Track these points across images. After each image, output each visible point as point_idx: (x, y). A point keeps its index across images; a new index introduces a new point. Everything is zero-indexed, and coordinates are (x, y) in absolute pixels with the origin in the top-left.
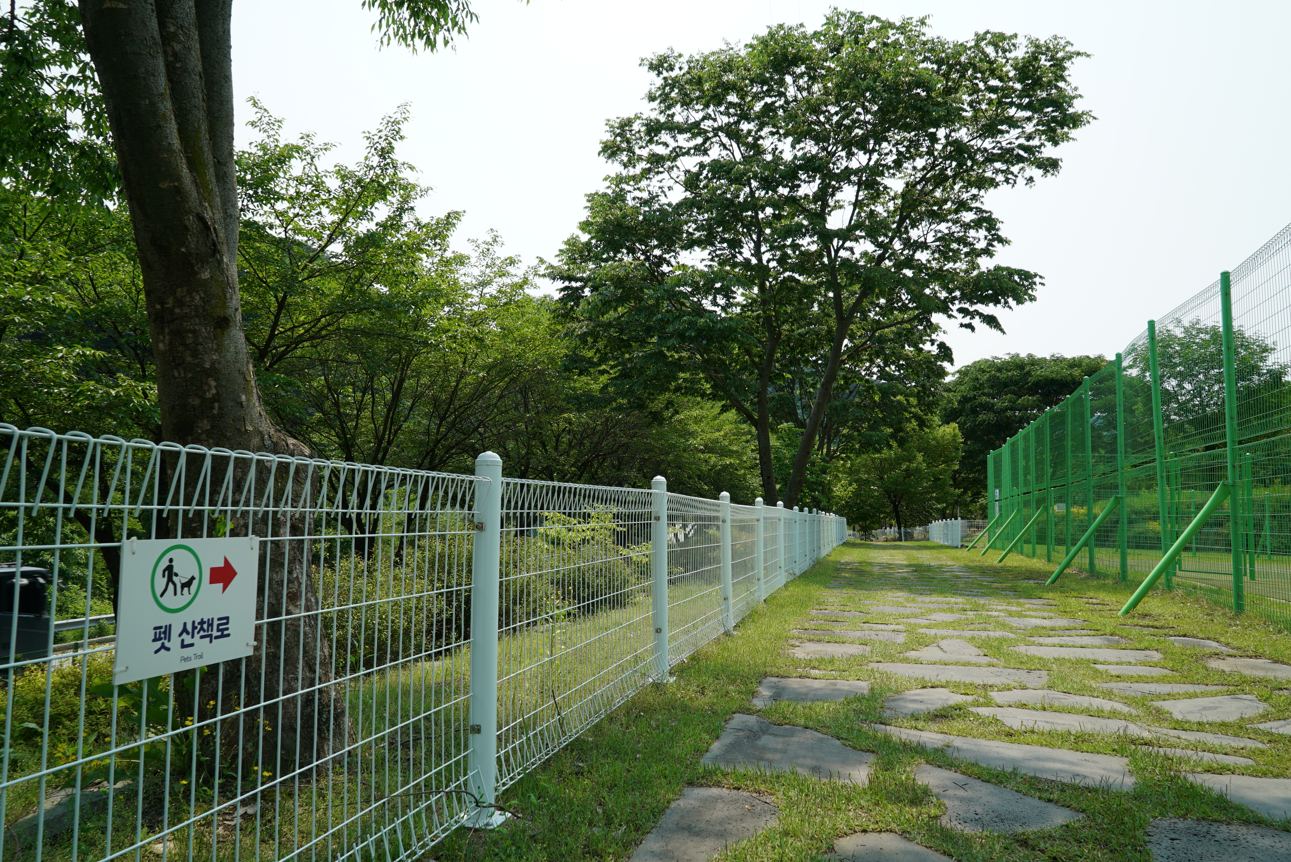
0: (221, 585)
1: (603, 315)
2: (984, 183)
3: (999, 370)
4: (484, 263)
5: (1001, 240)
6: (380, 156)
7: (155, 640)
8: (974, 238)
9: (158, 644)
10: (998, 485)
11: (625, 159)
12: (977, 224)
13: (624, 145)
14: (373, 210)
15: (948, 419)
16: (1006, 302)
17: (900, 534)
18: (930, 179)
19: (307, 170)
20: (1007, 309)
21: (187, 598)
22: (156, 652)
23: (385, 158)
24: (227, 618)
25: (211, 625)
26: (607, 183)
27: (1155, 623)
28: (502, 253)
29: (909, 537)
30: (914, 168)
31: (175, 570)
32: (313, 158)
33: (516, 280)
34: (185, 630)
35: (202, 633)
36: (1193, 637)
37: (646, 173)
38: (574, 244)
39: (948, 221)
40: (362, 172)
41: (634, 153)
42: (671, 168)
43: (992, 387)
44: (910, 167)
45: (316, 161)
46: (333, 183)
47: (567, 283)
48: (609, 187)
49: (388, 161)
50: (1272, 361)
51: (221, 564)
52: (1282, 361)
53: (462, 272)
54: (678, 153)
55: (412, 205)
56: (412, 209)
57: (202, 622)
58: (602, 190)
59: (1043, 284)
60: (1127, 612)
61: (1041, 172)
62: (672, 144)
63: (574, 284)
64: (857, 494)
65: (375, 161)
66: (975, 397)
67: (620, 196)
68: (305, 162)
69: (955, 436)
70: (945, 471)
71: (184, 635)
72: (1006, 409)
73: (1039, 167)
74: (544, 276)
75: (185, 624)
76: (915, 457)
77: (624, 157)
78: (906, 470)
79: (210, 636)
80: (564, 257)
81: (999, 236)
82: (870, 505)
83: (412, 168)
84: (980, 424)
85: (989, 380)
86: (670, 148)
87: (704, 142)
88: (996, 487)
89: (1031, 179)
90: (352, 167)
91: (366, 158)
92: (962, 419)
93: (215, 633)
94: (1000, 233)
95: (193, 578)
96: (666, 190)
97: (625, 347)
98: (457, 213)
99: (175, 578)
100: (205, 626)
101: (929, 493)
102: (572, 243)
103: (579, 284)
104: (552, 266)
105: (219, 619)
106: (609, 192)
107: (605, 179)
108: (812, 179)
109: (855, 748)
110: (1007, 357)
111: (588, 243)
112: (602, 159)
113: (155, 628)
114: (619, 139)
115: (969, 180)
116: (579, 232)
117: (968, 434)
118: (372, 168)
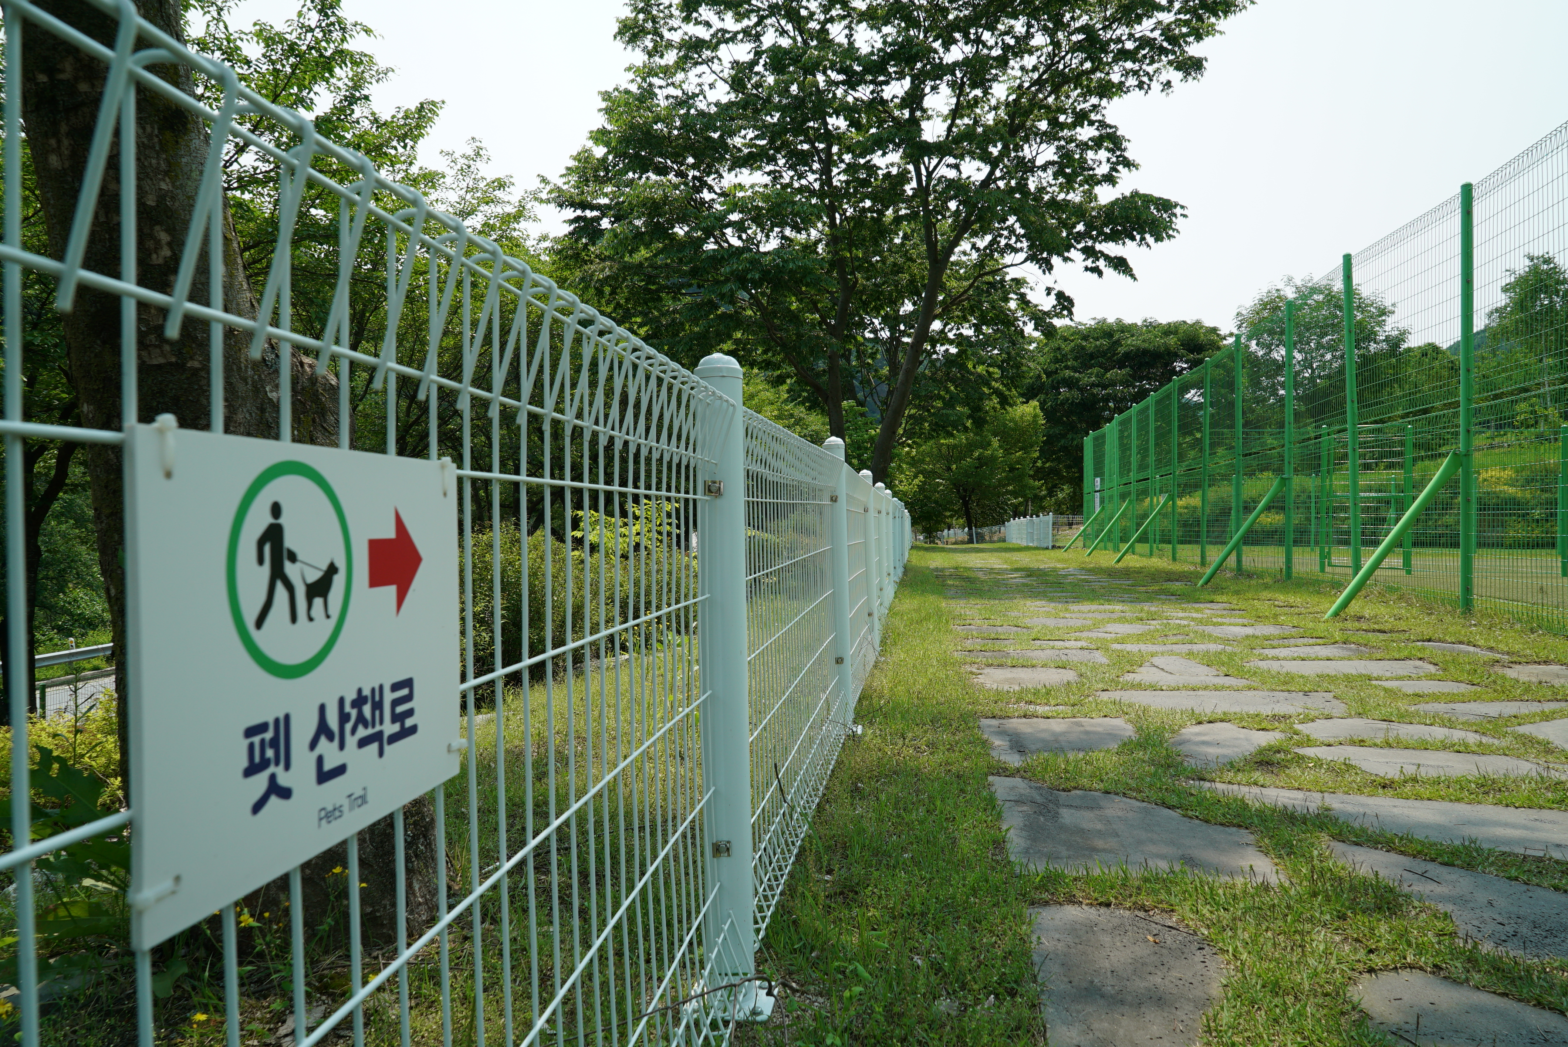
0: (391, 590)
1: (631, 253)
2: (1107, 90)
3: (1085, 338)
4: (464, 185)
5: (1128, 164)
6: (320, 12)
7: (251, 771)
8: (1094, 161)
9: (260, 781)
10: (1099, 471)
11: (650, 45)
12: (1098, 143)
13: (649, 25)
14: (312, 95)
15: (1029, 395)
16: (1143, 239)
17: (971, 535)
18: (1047, 80)
19: (212, 29)
20: (1144, 248)
21: (323, 628)
22: (257, 807)
23: (327, 16)
24: (408, 683)
25: (378, 706)
26: (631, 75)
27: (1382, 627)
28: (487, 171)
29: (981, 539)
30: (1022, 68)
31: (290, 542)
32: (220, 10)
33: (510, 209)
34: (323, 729)
35: (362, 732)
36: (1439, 641)
37: (681, 65)
38: (587, 160)
39: (1059, 139)
40: (295, 34)
41: (662, 37)
42: (711, 60)
43: (1076, 359)
44: (1017, 66)
45: (225, 15)
46: (253, 50)
47: (579, 212)
48: (632, 81)
49: (332, 19)
50: (1391, 326)
51: (390, 533)
52: (1401, 326)
53: (433, 197)
54: (723, 38)
55: (365, 92)
56: (366, 98)
57: (359, 701)
58: (624, 86)
59: (1185, 216)
60: (1336, 614)
61: (1180, 75)
62: (717, 24)
63: (589, 214)
64: (921, 488)
65: (313, 18)
66: (1056, 372)
67: (648, 93)
68: (208, 17)
69: (1036, 416)
70: (1024, 459)
71: (323, 740)
72: (1093, 385)
73: (1178, 69)
74: (548, 201)
75: (322, 708)
76: (989, 444)
77: (648, 42)
78: (979, 459)
79: (377, 737)
80: (574, 179)
81: (1125, 158)
82: (936, 502)
83: (368, 31)
84: (1062, 404)
85: (1072, 350)
86: (712, 31)
87: (758, 24)
88: (1096, 476)
89: (1168, 84)
90: (280, 27)
91: (300, 14)
92: (1042, 397)
93: (390, 728)
94: (1126, 154)
95: (332, 570)
96: (706, 88)
97: (653, 300)
98: (433, 103)
99: (290, 569)
100: (367, 710)
101: (1004, 486)
102: (583, 157)
103: (595, 213)
104: (559, 189)
105: (395, 687)
106: (634, 88)
107: (629, 69)
108: (901, 76)
109: (1207, 821)
110: (1093, 323)
111: (604, 159)
112: (619, 44)
113: (250, 732)
114: (641, 16)
115: (1088, 86)
116: (590, 144)
117: (1049, 414)
118: (311, 30)
